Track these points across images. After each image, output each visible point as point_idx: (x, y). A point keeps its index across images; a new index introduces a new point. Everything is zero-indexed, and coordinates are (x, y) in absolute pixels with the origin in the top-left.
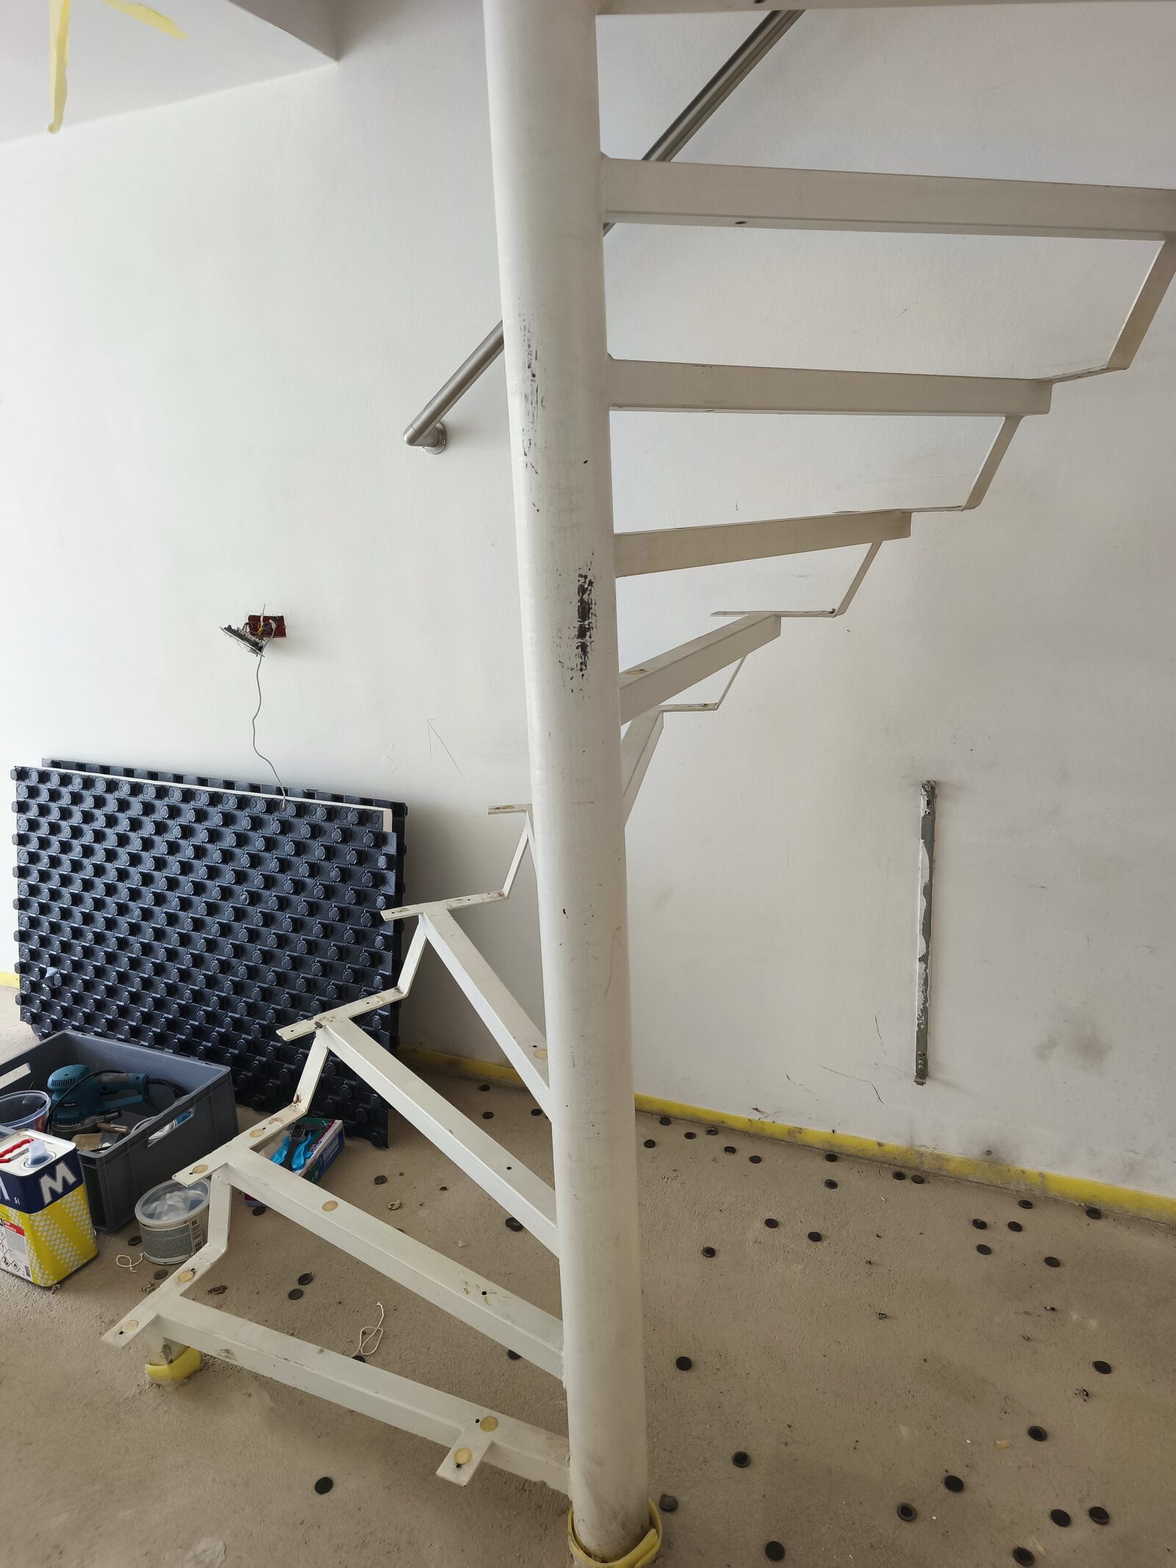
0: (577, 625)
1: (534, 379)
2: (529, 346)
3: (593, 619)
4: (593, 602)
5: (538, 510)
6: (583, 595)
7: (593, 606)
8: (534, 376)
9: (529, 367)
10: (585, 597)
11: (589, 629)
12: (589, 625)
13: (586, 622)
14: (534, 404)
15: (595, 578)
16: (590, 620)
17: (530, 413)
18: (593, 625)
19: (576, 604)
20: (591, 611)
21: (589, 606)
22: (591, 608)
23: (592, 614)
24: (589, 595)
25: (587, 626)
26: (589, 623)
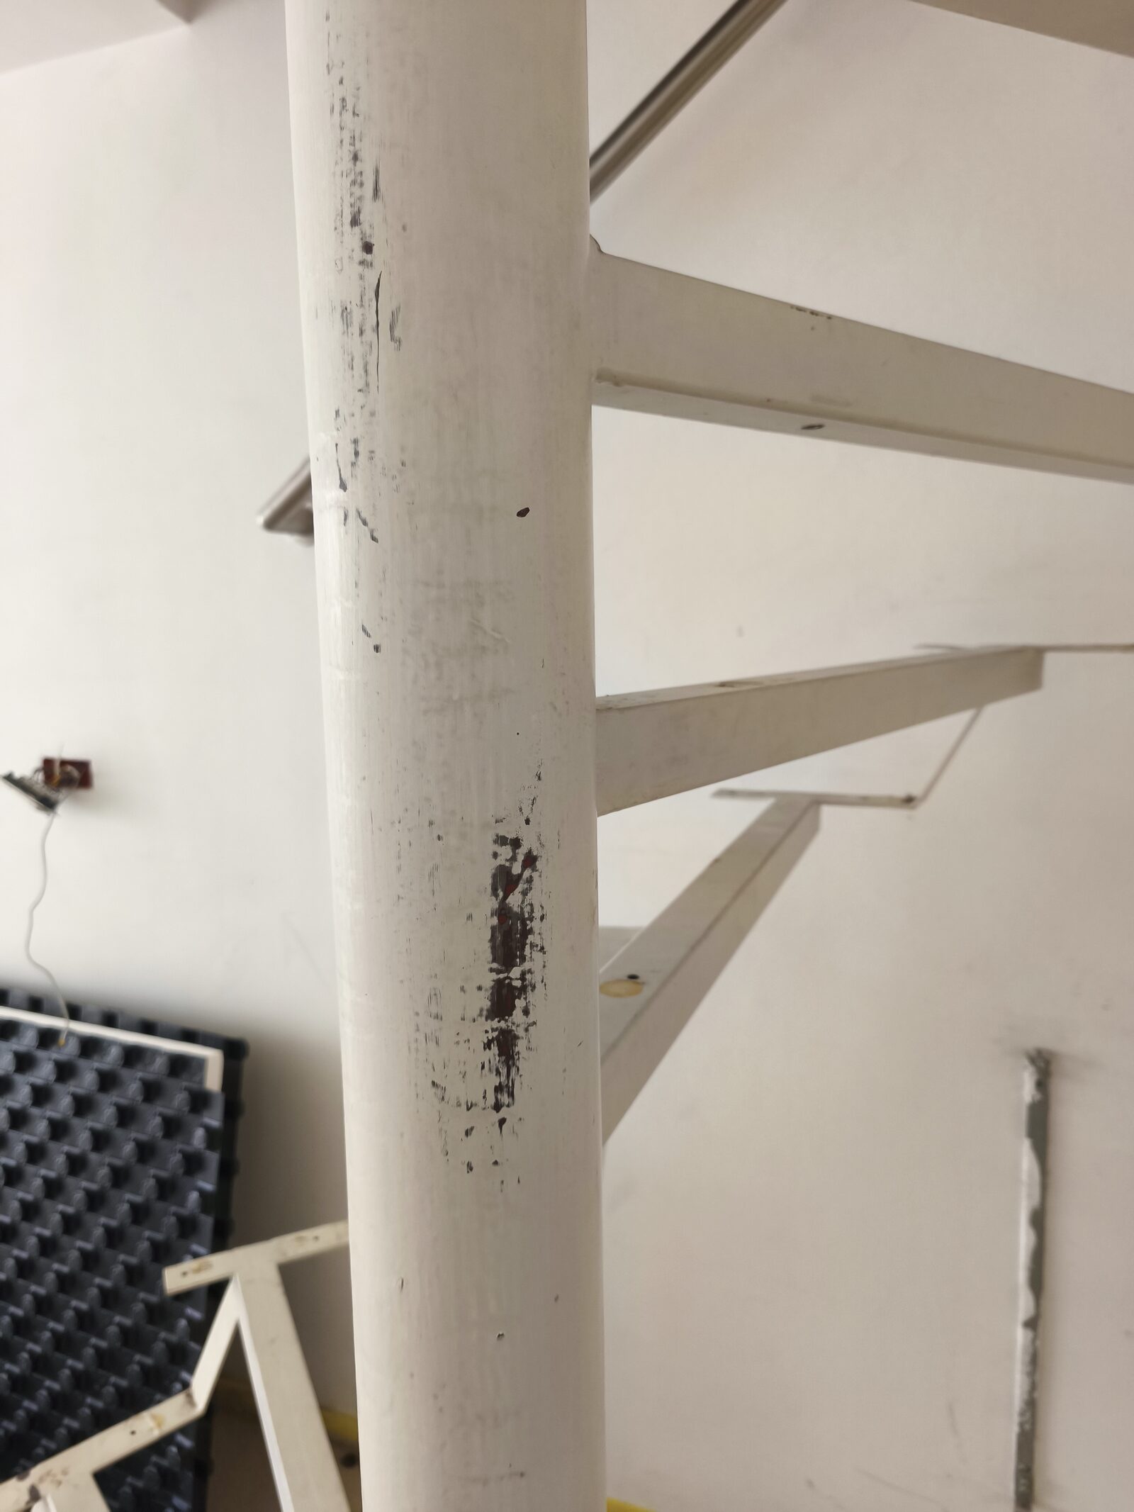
0: (488, 980)
1: (369, 257)
2: (355, 158)
3: (534, 961)
4: (537, 914)
5: (377, 648)
6: (505, 897)
7: (535, 925)
8: (368, 248)
9: (355, 222)
10: (514, 900)
11: (523, 989)
12: (523, 978)
13: (515, 972)
14: (370, 335)
15: (542, 845)
16: (527, 965)
17: (358, 364)
18: (534, 978)
19: (485, 922)
20: (530, 938)
21: (524, 924)
22: (531, 931)
23: (532, 946)
24: (525, 893)
25: (517, 984)
26: (523, 974)
